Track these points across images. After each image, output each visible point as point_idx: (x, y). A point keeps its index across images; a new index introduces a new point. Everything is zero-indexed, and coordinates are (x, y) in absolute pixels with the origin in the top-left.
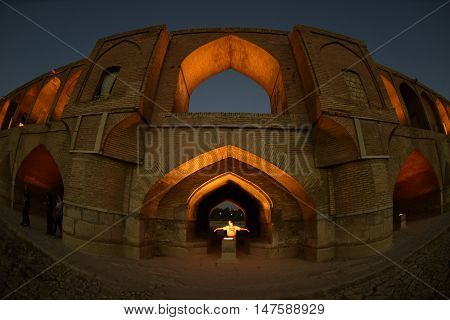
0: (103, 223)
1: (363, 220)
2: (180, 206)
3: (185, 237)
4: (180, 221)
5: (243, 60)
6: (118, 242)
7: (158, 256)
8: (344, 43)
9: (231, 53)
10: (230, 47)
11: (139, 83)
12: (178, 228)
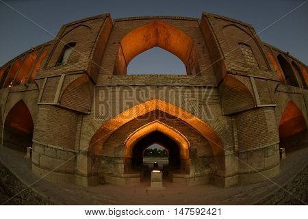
0: (60, 158)
1: (260, 154)
2: (120, 146)
3: (123, 170)
4: (119, 158)
5: (166, 40)
6: (71, 173)
7: (102, 184)
8: (239, 25)
9: (157, 34)
10: (157, 30)
11: (88, 53)
12: (118, 163)
